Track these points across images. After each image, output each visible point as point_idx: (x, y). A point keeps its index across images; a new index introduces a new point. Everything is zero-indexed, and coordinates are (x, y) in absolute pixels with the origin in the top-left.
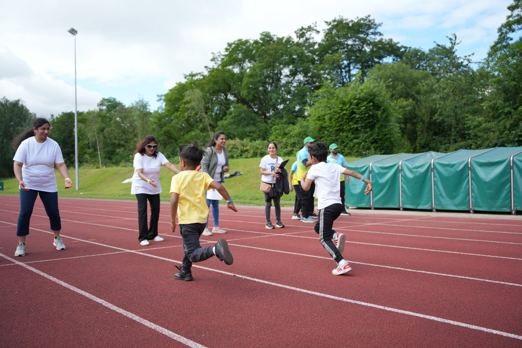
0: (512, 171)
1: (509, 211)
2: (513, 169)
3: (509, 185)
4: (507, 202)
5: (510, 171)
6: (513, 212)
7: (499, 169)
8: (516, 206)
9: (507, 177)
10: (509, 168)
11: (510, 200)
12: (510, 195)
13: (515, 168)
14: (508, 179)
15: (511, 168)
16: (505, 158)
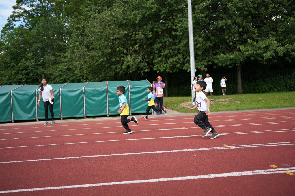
0: (12, 99)
1: (10, 121)
2: (12, 98)
3: (10, 106)
4: (10, 116)
5: (11, 99)
6: (13, 122)
7: (4, 98)
8: (14, 118)
9: (9, 102)
10: (10, 97)
11: (11, 115)
12: (11, 112)
13: (13, 97)
14: (10, 103)
15: (11, 97)
16: (7, 92)
